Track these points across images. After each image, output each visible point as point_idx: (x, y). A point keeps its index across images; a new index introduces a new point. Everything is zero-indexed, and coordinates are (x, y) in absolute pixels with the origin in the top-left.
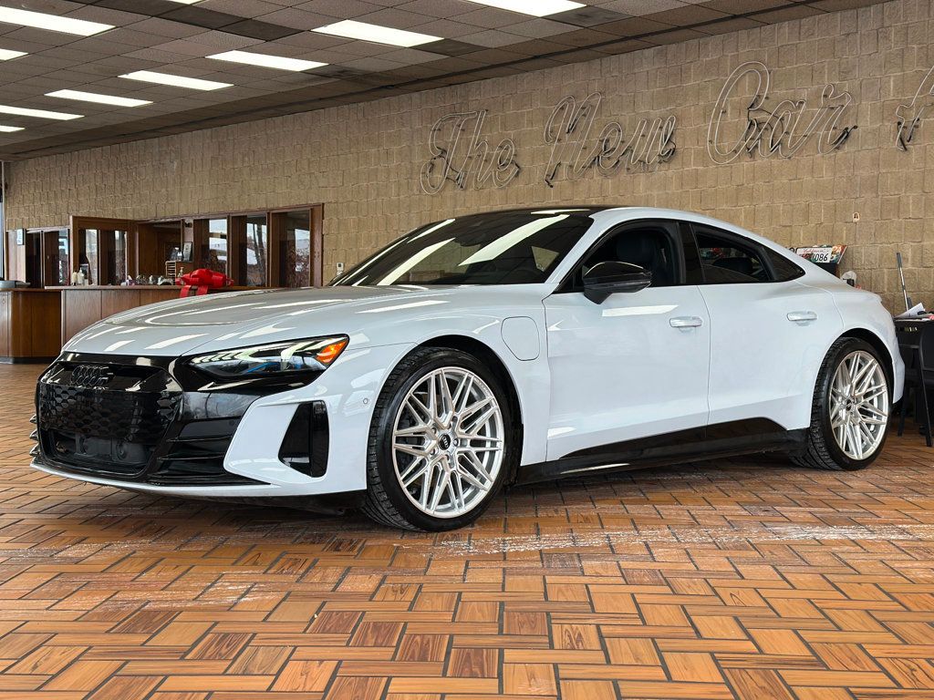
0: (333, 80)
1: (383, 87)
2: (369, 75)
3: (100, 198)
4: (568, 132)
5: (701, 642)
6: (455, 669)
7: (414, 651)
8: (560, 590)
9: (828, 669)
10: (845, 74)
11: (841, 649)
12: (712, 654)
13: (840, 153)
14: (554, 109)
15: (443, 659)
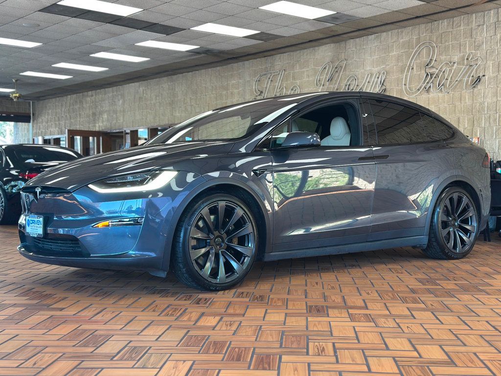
0: (203, 55)
1: (229, 59)
2: (221, 52)
3: (82, 120)
4: (328, 81)
5: (388, 352)
6: (255, 365)
7: (234, 356)
8: (315, 325)
9: (456, 366)
10: (478, 47)
11: (464, 355)
12: (394, 358)
13: (476, 89)
14: (320, 68)
15: (249, 360)
